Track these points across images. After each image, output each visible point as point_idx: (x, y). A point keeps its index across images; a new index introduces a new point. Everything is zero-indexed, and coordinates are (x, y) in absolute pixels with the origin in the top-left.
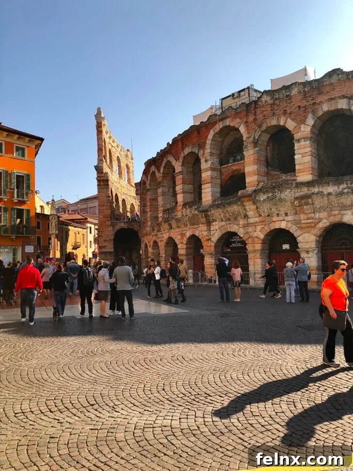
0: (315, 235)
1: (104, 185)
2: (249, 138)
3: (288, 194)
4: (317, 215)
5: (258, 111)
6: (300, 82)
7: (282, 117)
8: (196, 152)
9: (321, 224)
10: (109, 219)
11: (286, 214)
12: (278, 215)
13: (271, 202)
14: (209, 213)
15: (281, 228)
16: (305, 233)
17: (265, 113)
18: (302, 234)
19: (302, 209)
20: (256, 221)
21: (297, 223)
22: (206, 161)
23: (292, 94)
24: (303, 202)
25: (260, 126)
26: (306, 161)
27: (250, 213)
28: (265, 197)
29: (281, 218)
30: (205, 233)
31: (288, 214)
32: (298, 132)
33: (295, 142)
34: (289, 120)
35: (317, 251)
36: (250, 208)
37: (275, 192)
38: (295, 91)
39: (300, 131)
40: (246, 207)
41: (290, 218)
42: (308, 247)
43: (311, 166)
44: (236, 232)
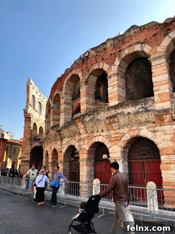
0: (121, 147)
1: (28, 120)
2: (83, 79)
3: (102, 116)
4: (122, 131)
5: (88, 61)
6: (111, 38)
7: (101, 63)
8: (59, 94)
9: (124, 137)
10: (29, 140)
11: (102, 131)
12: (97, 131)
13: (93, 122)
14: (61, 132)
15: (99, 142)
16: (114, 145)
17: (92, 62)
18: (112, 146)
19: (112, 126)
20: (85, 137)
21: (109, 137)
22: (63, 98)
23: (107, 47)
24: (111, 121)
25: (88, 71)
26: (115, 91)
27: (82, 131)
28: (89, 118)
29: (99, 134)
30: (59, 147)
31: (104, 131)
32: (110, 71)
33: (108, 78)
34: (105, 64)
35: (122, 160)
36: (81, 127)
37: (95, 115)
38: (109, 44)
39: (111, 70)
40: (79, 127)
41: (104, 134)
42: (115, 156)
43: (117, 94)
44: (74, 145)
